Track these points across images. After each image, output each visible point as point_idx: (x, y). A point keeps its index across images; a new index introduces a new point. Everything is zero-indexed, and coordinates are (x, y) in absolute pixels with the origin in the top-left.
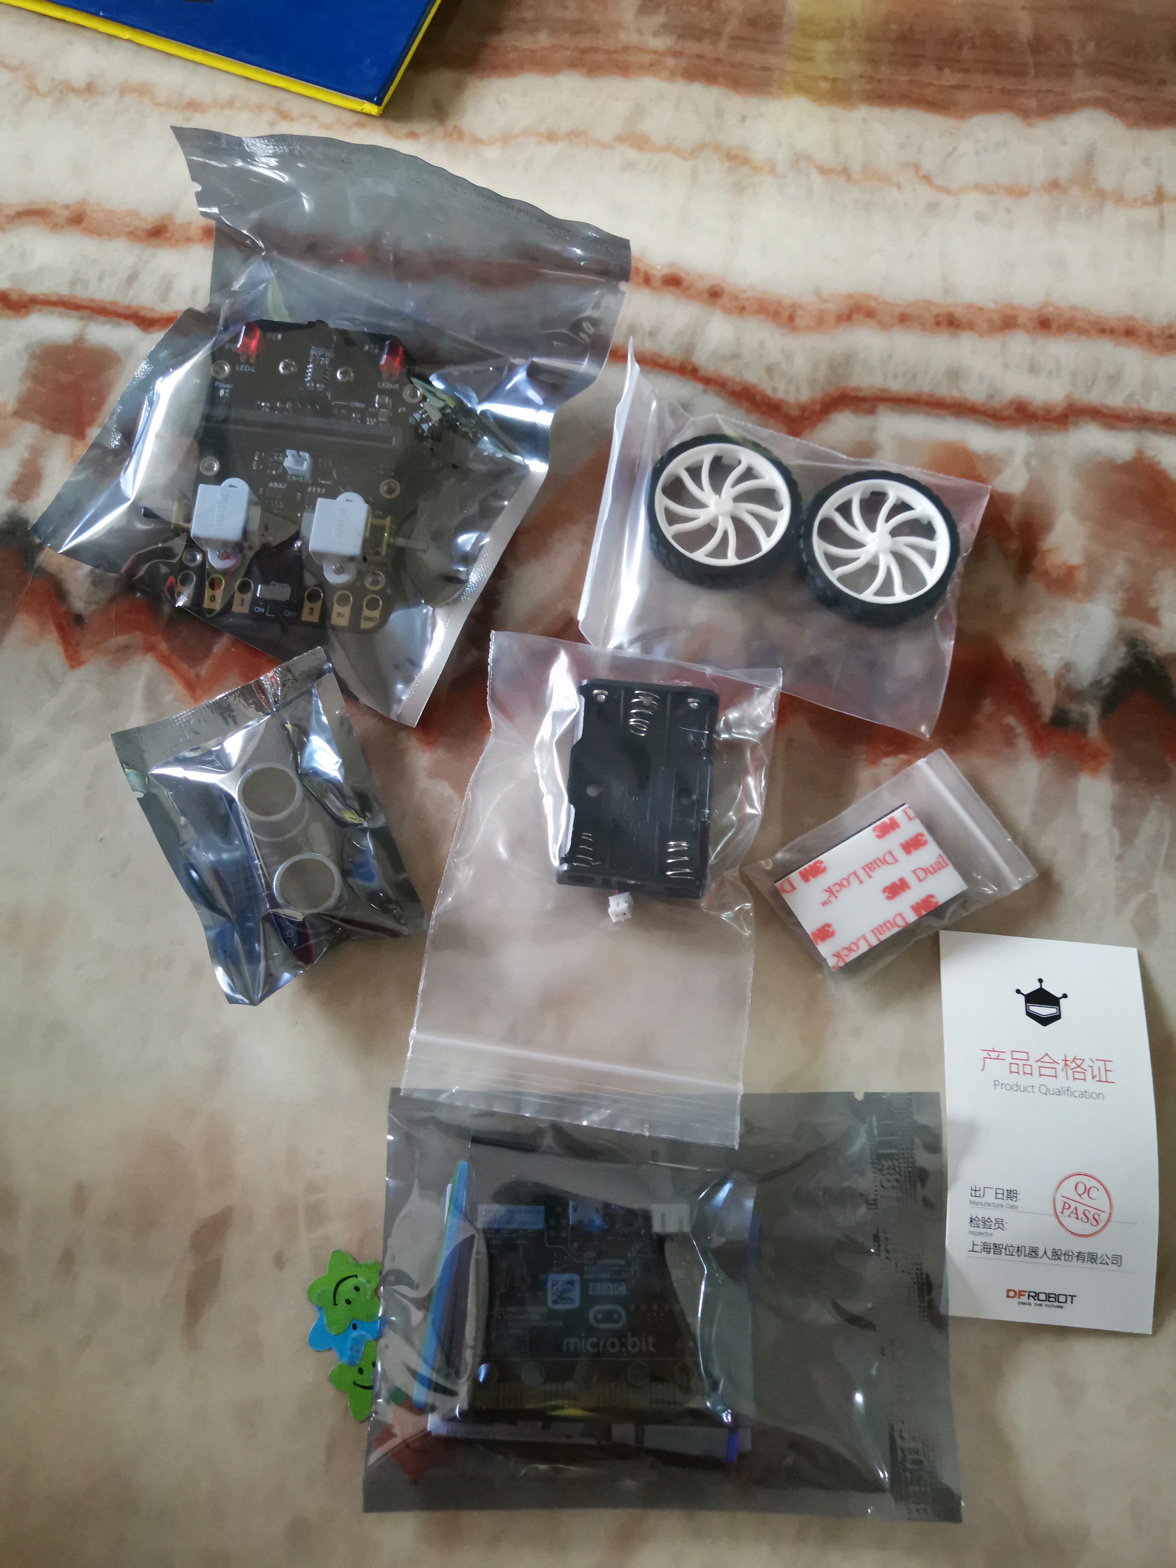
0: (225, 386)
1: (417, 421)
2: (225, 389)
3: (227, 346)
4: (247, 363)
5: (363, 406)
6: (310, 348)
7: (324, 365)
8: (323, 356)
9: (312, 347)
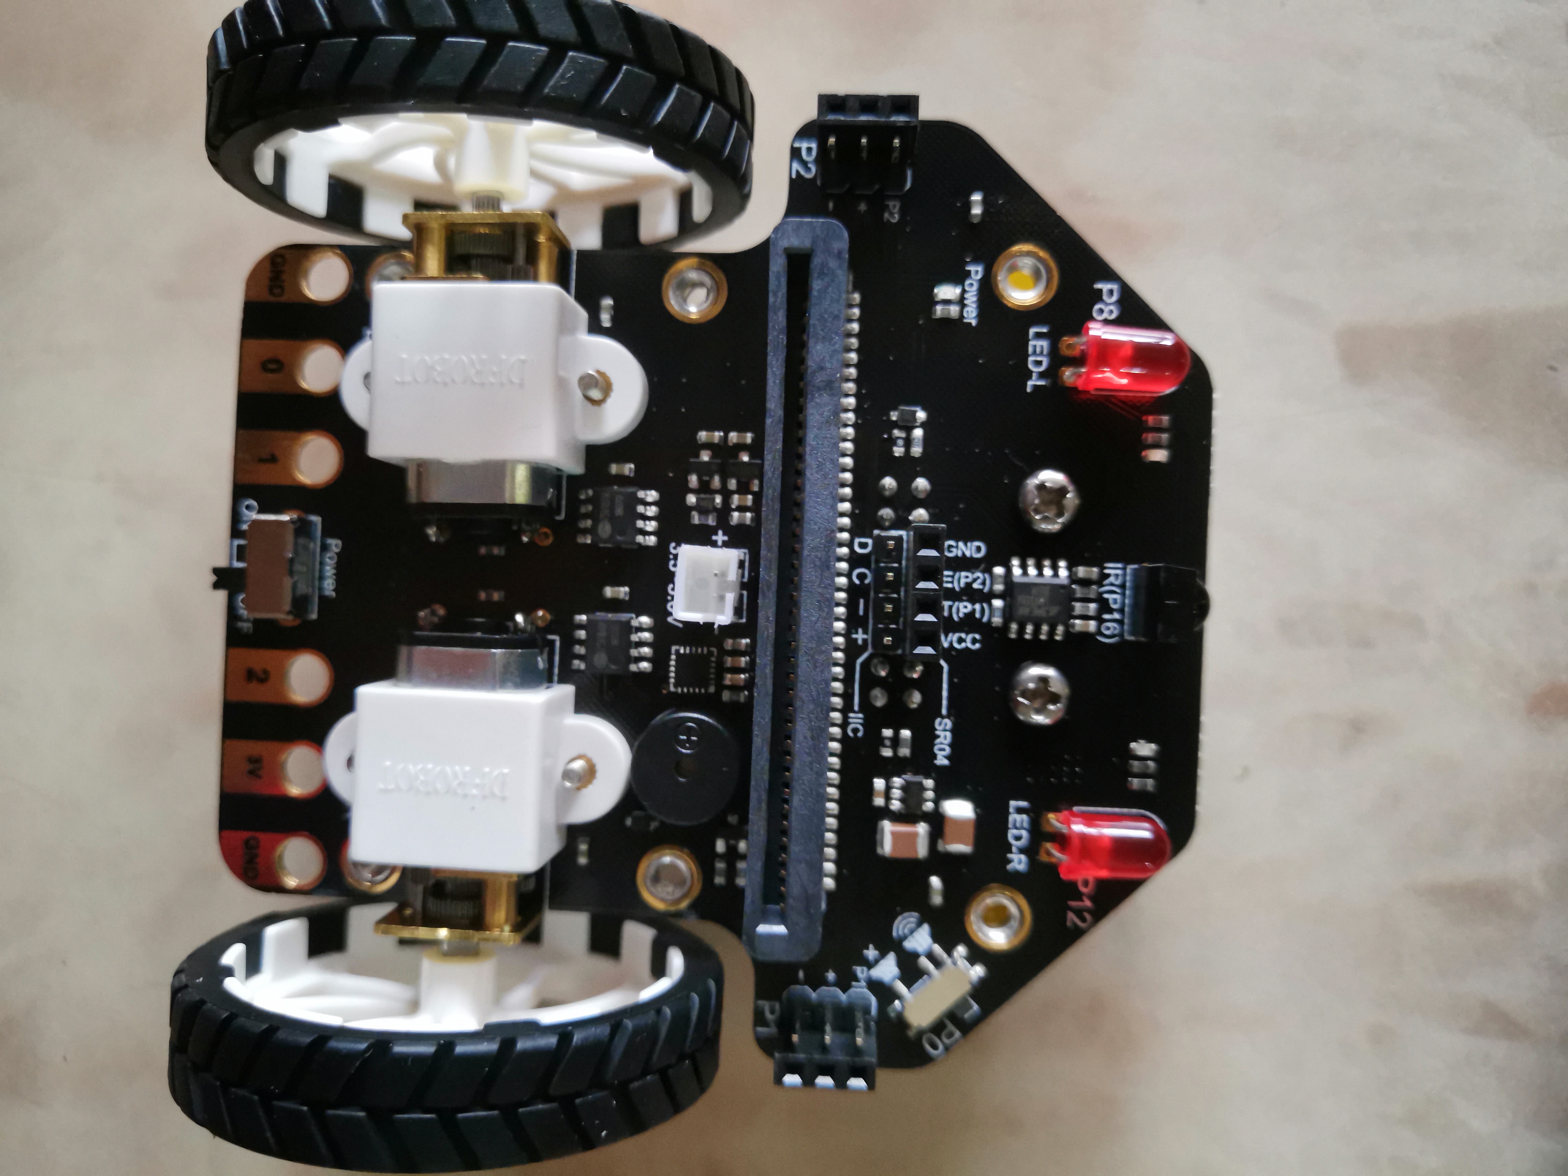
0: (971, 298)
1: (905, 937)
2: (961, 302)
3: (1104, 287)
4: (1058, 360)
5: (942, 760)
6: (1127, 561)
7: (1068, 615)
8: (1104, 606)
9: (1131, 568)
